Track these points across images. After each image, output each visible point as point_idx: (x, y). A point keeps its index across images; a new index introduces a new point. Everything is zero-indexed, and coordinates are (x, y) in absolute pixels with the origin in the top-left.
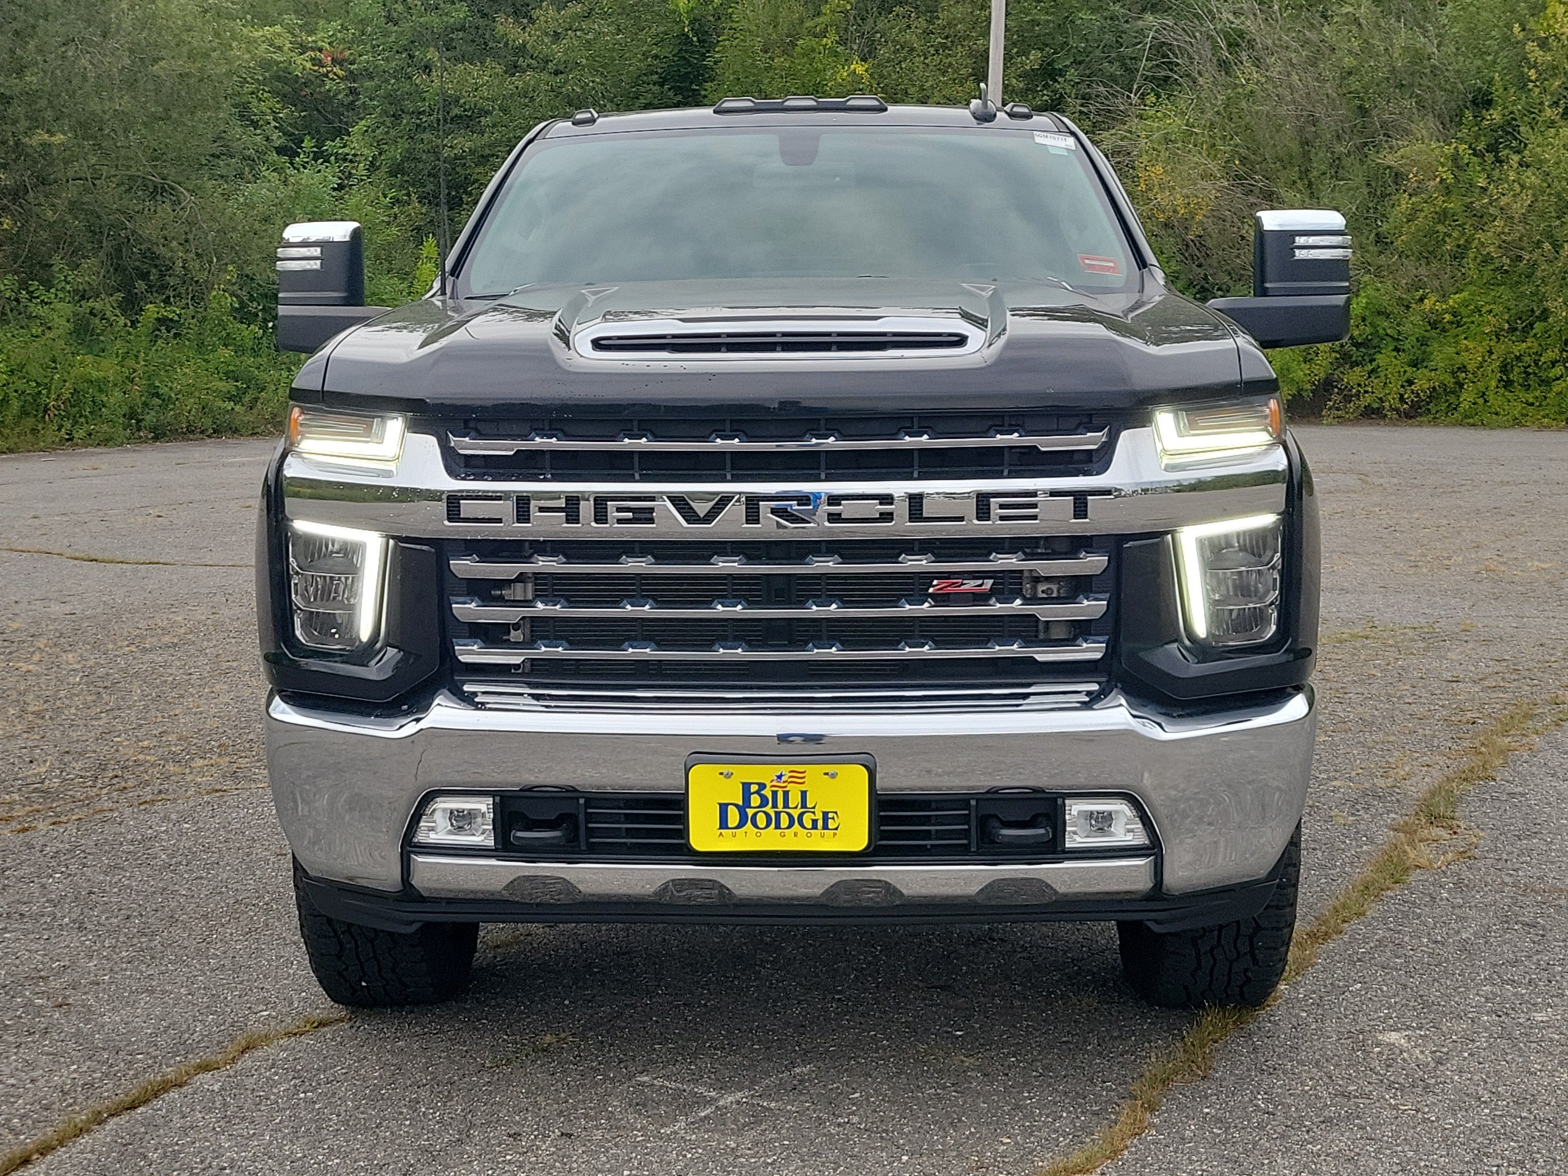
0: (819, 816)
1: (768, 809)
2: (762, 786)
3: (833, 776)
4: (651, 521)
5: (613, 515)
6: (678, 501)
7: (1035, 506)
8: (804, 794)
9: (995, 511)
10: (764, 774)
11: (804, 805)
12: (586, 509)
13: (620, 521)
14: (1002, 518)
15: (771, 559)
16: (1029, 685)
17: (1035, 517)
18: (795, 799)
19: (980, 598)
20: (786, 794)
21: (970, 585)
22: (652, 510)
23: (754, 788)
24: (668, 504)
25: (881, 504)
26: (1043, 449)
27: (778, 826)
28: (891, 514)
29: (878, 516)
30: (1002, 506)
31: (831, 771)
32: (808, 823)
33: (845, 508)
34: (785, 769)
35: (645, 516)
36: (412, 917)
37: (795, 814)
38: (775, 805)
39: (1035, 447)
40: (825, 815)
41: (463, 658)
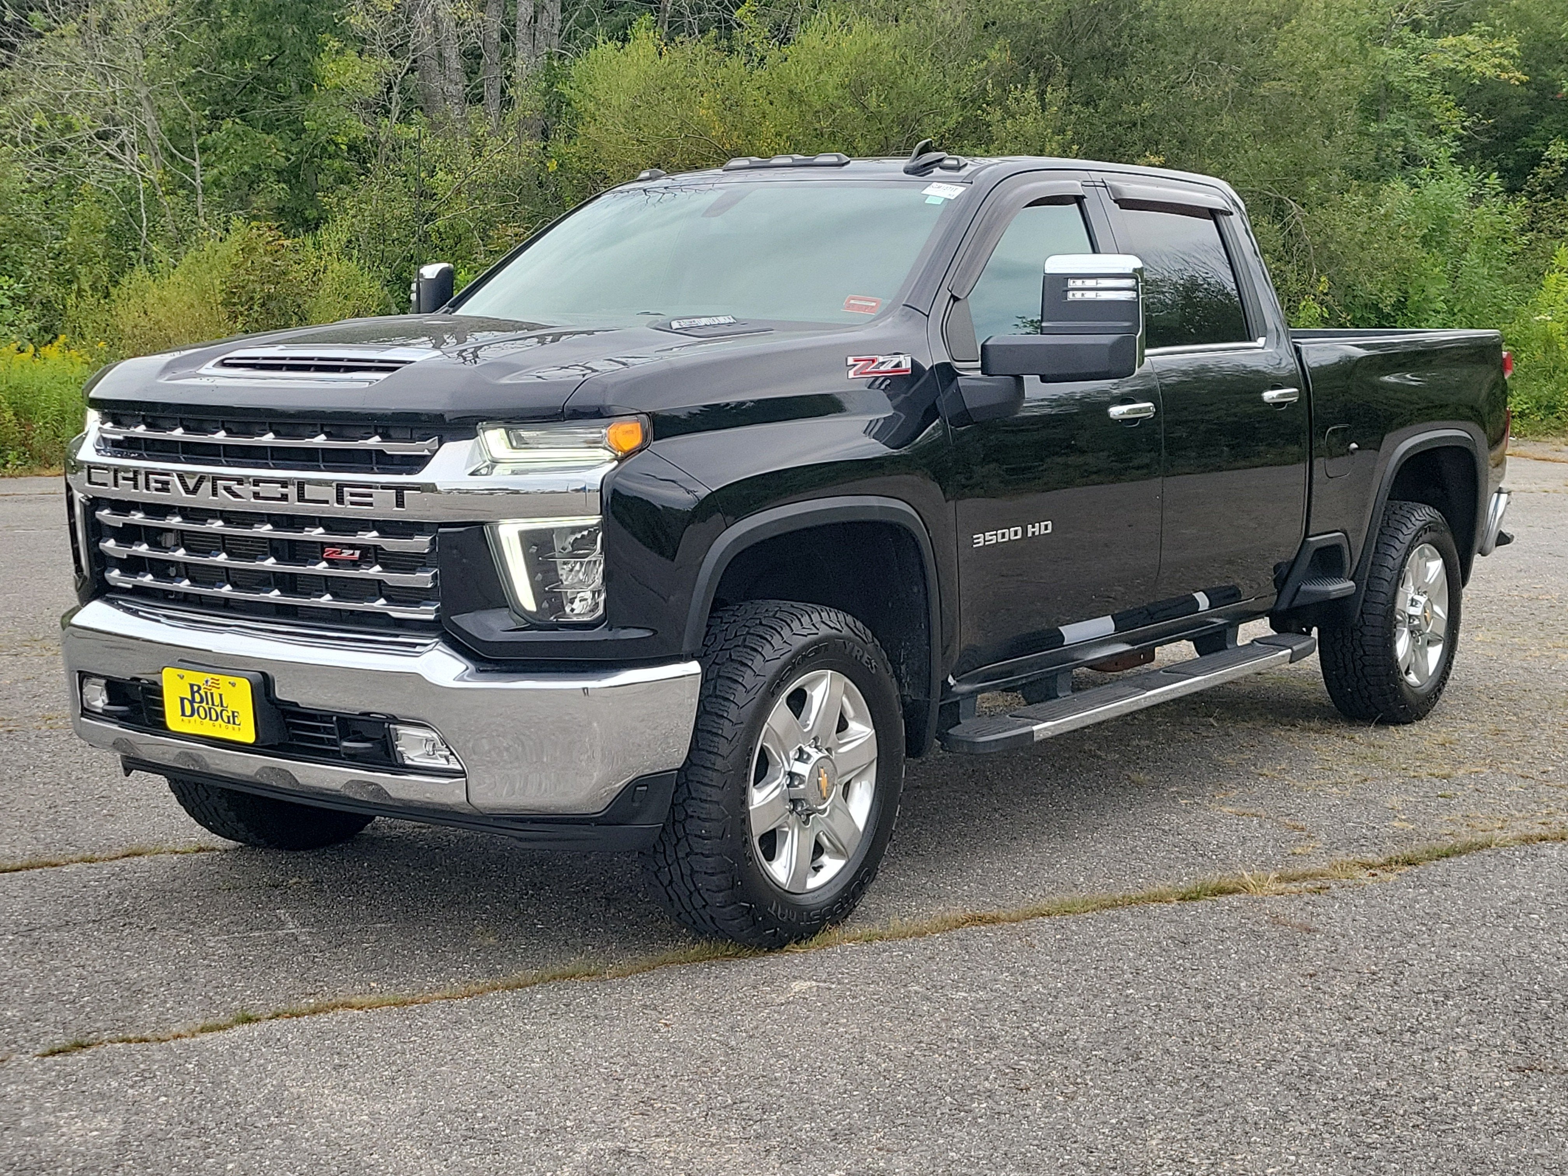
0: (230, 714)
1: (204, 704)
2: (199, 687)
3: (233, 685)
4: (168, 490)
5: (153, 485)
7: (371, 496)
9: (347, 498)
10: (199, 678)
11: (222, 706)
12: (142, 480)
13: (156, 490)
14: (352, 503)
16: (397, 636)
17: (371, 504)
18: (217, 701)
19: (355, 564)
20: (212, 694)
21: (347, 553)
22: (168, 483)
23: (196, 688)
24: (176, 478)
25: (282, 487)
26: (388, 453)
27: (211, 719)
28: (287, 495)
29: (280, 496)
30: (352, 495)
31: (232, 681)
32: (225, 719)
33: (262, 489)
34: (209, 677)
35: (165, 487)
37: (218, 710)
38: (207, 703)
39: (382, 451)
40: (233, 713)
41: (110, 582)
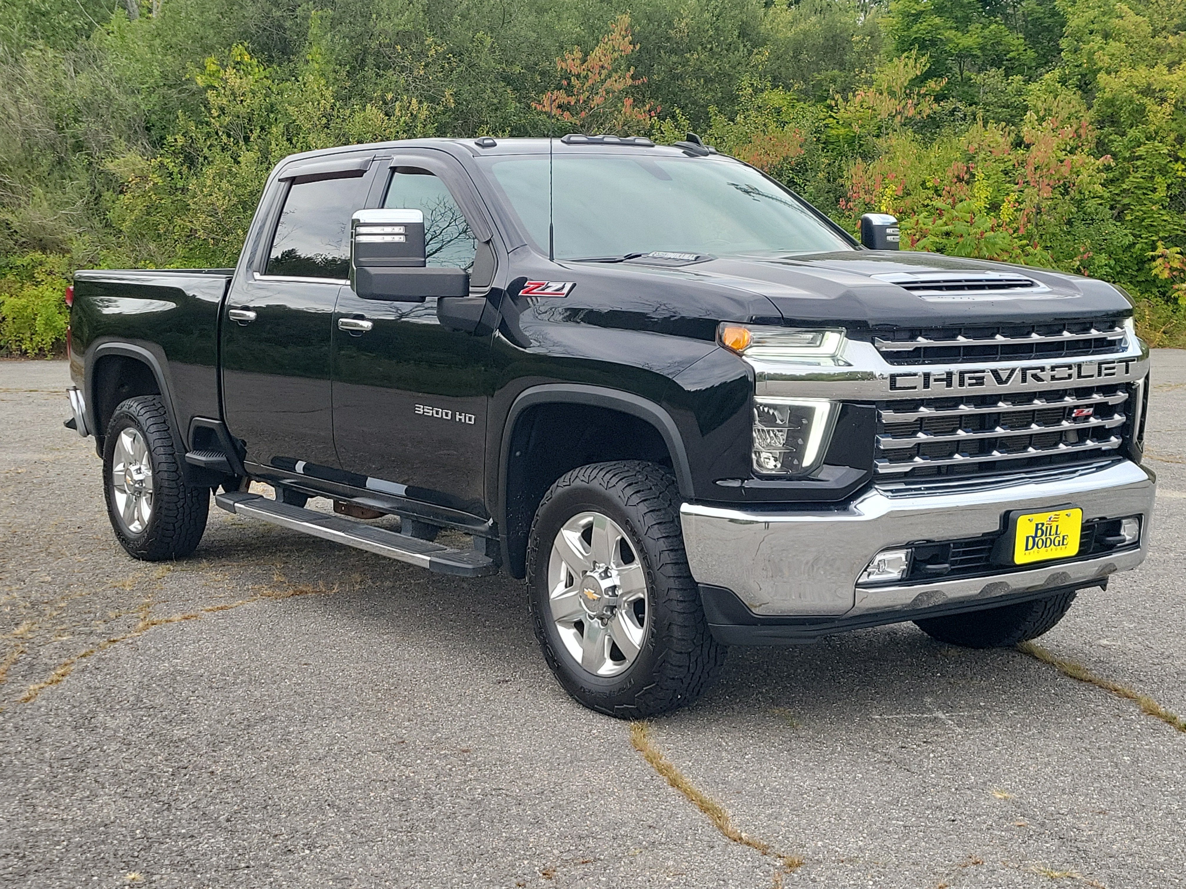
0: (1061, 539)
1: (1044, 537)
2: (1043, 524)
3: (1069, 516)
4: (983, 384)
5: (967, 381)
6: (995, 372)
7: (1114, 368)
8: (1057, 526)
10: (1042, 518)
11: (1056, 534)
12: (956, 379)
13: (970, 385)
15: (1021, 403)
17: (1113, 374)
18: (1053, 531)
20: (1051, 527)
21: (1085, 411)
22: (983, 378)
23: (1040, 526)
24: (990, 373)
25: (1069, 369)
27: (1046, 546)
28: (1072, 375)
29: (1066, 376)
30: (1105, 369)
31: (1069, 513)
32: (1057, 543)
34: (1052, 514)
36: (815, 633)
37: (1052, 538)
38: (1046, 535)
40: (1063, 537)
41: (881, 471)
